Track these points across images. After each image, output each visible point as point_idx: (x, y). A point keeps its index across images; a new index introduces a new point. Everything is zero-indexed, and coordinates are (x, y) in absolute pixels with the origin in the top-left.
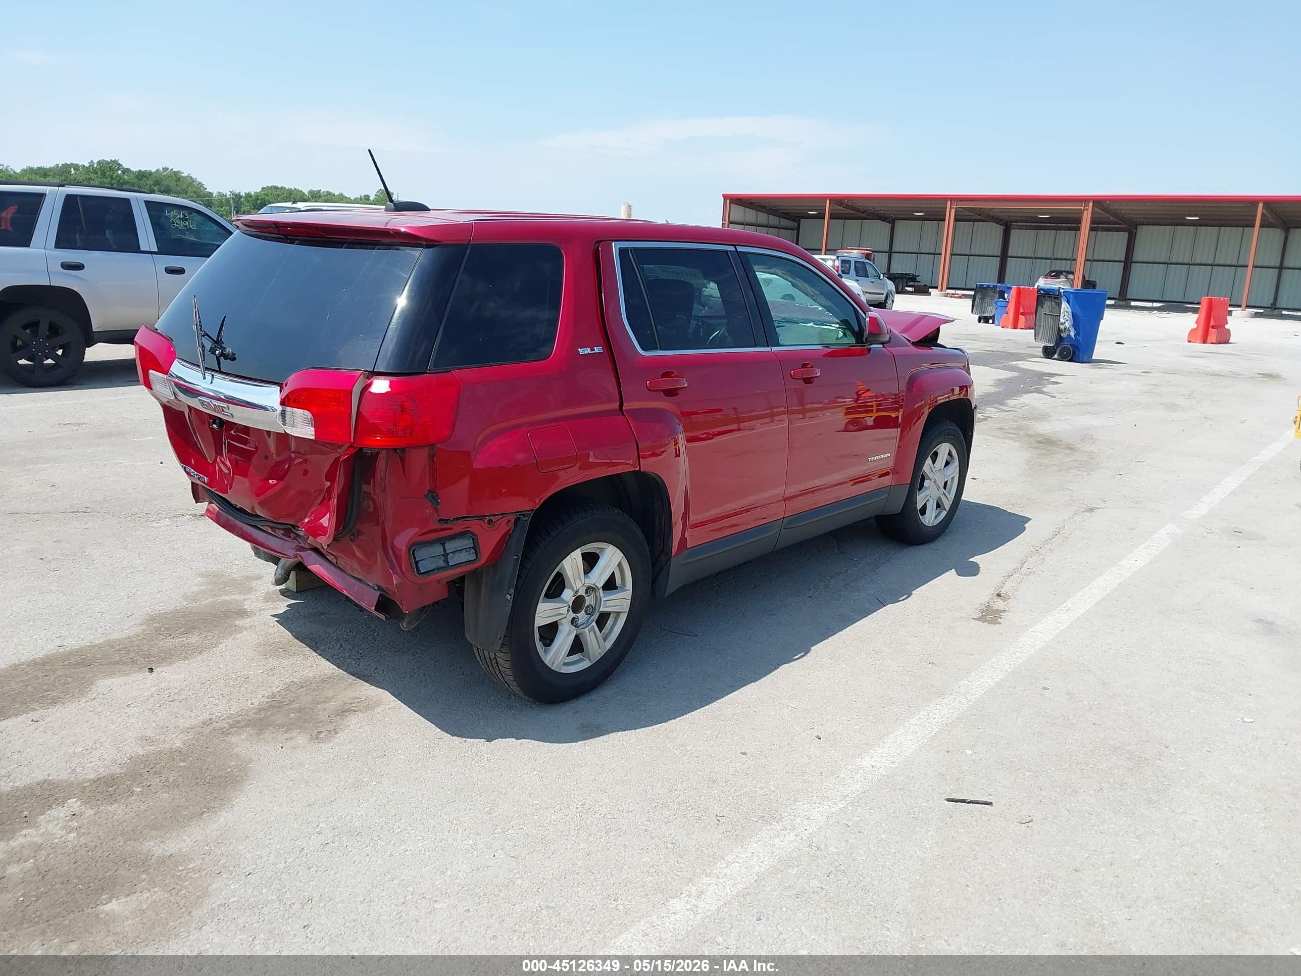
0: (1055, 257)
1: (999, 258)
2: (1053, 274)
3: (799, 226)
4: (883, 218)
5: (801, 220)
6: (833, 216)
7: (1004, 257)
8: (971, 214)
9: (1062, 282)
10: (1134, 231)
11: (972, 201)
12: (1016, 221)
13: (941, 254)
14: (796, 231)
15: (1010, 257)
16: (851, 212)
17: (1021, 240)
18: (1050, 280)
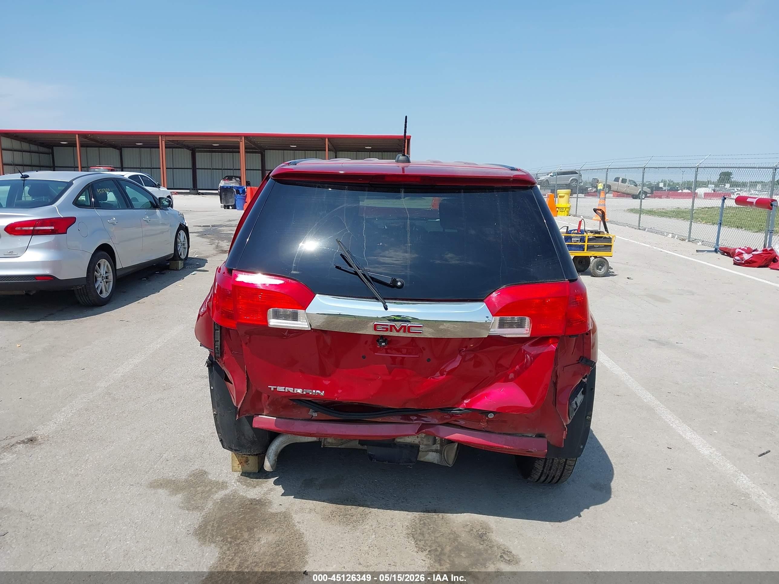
0: (223, 168)
1: (191, 170)
2: (227, 178)
3: (53, 151)
4: (114, 147)
5: (54, 147)
6: (82, 146)
7: (194, 169)
8: (173, 144)
9: (234, 182)
10: (264, 153)
11: (174, 136)
12: (198, 148)
13: (160, 168)
14: (51, 155)
15: (198, 169)
16: (93, 142)
17: (202, 159)
18: (227, 182)
